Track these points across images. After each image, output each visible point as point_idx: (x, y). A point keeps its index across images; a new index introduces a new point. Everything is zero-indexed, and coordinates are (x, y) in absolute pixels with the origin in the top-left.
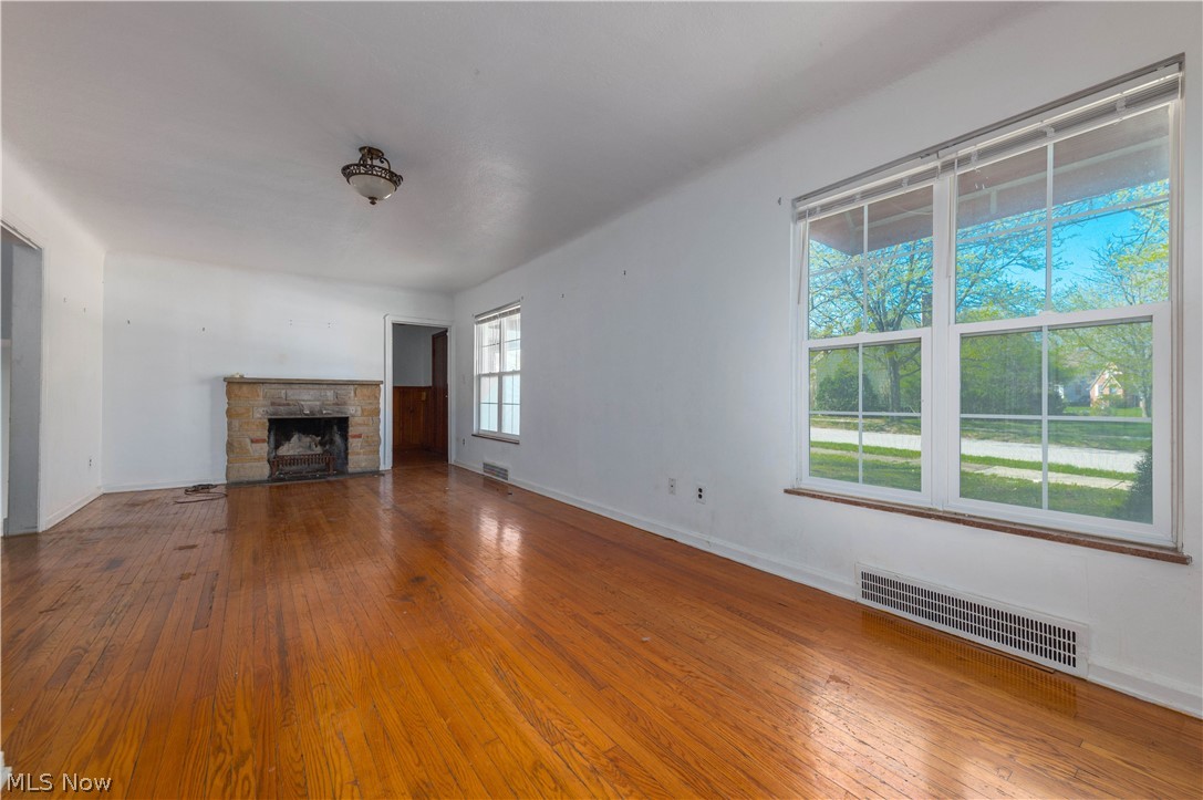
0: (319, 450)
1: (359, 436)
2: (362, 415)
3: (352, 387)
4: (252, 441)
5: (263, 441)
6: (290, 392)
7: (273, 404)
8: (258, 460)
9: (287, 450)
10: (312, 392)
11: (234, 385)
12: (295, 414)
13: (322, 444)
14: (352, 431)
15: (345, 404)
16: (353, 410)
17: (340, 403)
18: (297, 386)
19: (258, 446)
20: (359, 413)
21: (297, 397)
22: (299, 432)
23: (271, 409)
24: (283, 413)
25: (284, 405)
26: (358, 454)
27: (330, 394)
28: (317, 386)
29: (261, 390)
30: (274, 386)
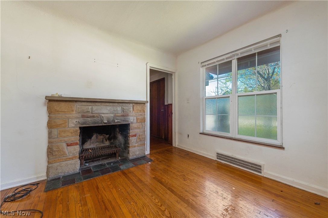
0: (107, 143)
1: (135, 136)
2: (137, 122)
3: (131, 105)
4: (68, 145)
5: (76, 144)
6: (95, 108)
7: (83, 116)
8: (72, 159)
9: (89, 145)
10: (109, 108)
11: (51, 101)
12: (98, 123)
13: (109, 139)
14: (132, 132)
15: (127, 115)
16: (132, 119)
17: (125, 115)
18: (99, 104)
19: (71, 148)
20: (135, 121)
21: (99, 112)
22: (96, 133)
23: (81, 120)
24: (90, 122)
25: (91, 117)
26: (135, 147)
27: (119, 109)
28: (111, 104)
29: (77, 106)
30: (83, 104)
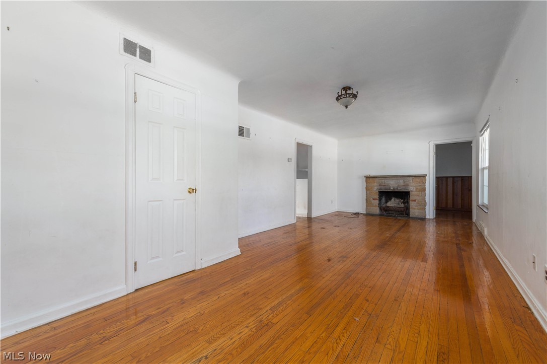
0: (402, 205)
1: (415, 201)
2: (416, 191)
3: (411, 178)
4: (374, 199)
5: (377, 199)
6: (386, 181)
7: (380, 185)
8: (375, 206)
9: (390, 204)
10: (394, 181)
11: (368, 178)
12: (387, 189)
13: (404, 203)
14: (411, 198)
15: (408, 185)
16: (412, 188)
17: (406, 185)
18: (388, 178)
19: (375, 201)
20: (415, 190)
21: (388, 183)
22: (394, 197)
23: (379, 187)
24: (383, 189)
25: (383, 186)
26: (415, 209)
27: (401, 181)
28: (395, 178)
29: (377, 180)
30: (380, 178)
